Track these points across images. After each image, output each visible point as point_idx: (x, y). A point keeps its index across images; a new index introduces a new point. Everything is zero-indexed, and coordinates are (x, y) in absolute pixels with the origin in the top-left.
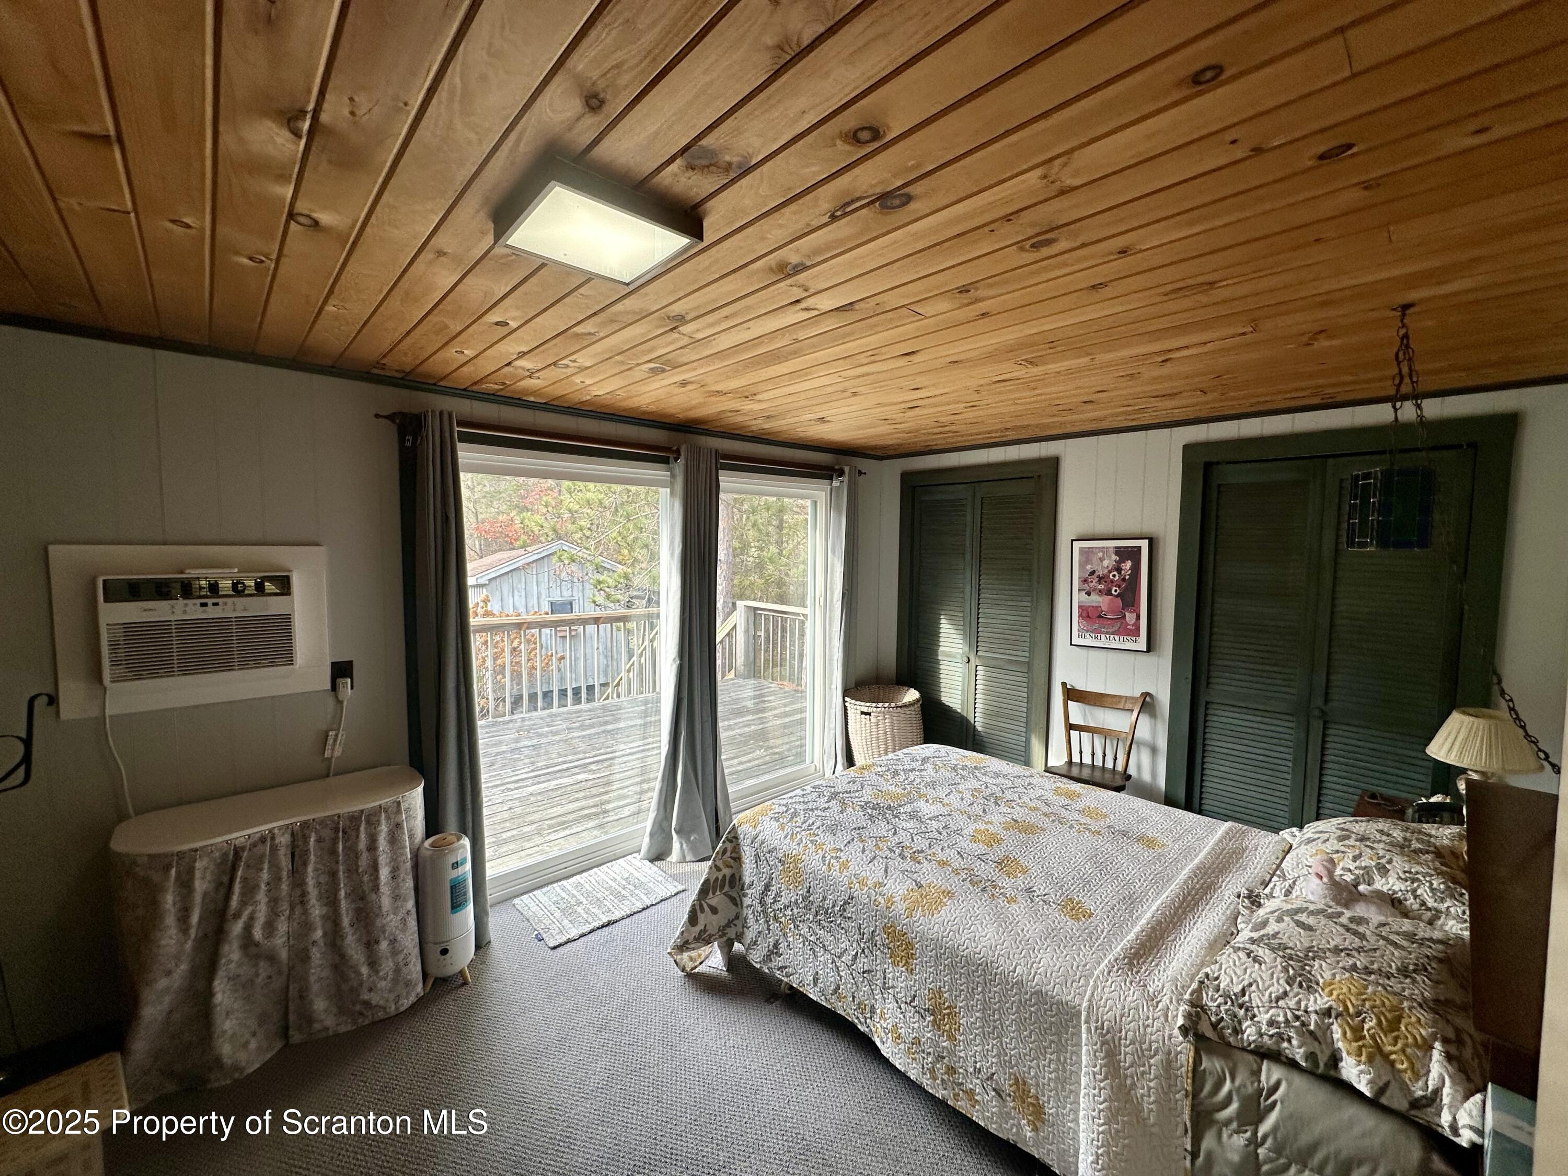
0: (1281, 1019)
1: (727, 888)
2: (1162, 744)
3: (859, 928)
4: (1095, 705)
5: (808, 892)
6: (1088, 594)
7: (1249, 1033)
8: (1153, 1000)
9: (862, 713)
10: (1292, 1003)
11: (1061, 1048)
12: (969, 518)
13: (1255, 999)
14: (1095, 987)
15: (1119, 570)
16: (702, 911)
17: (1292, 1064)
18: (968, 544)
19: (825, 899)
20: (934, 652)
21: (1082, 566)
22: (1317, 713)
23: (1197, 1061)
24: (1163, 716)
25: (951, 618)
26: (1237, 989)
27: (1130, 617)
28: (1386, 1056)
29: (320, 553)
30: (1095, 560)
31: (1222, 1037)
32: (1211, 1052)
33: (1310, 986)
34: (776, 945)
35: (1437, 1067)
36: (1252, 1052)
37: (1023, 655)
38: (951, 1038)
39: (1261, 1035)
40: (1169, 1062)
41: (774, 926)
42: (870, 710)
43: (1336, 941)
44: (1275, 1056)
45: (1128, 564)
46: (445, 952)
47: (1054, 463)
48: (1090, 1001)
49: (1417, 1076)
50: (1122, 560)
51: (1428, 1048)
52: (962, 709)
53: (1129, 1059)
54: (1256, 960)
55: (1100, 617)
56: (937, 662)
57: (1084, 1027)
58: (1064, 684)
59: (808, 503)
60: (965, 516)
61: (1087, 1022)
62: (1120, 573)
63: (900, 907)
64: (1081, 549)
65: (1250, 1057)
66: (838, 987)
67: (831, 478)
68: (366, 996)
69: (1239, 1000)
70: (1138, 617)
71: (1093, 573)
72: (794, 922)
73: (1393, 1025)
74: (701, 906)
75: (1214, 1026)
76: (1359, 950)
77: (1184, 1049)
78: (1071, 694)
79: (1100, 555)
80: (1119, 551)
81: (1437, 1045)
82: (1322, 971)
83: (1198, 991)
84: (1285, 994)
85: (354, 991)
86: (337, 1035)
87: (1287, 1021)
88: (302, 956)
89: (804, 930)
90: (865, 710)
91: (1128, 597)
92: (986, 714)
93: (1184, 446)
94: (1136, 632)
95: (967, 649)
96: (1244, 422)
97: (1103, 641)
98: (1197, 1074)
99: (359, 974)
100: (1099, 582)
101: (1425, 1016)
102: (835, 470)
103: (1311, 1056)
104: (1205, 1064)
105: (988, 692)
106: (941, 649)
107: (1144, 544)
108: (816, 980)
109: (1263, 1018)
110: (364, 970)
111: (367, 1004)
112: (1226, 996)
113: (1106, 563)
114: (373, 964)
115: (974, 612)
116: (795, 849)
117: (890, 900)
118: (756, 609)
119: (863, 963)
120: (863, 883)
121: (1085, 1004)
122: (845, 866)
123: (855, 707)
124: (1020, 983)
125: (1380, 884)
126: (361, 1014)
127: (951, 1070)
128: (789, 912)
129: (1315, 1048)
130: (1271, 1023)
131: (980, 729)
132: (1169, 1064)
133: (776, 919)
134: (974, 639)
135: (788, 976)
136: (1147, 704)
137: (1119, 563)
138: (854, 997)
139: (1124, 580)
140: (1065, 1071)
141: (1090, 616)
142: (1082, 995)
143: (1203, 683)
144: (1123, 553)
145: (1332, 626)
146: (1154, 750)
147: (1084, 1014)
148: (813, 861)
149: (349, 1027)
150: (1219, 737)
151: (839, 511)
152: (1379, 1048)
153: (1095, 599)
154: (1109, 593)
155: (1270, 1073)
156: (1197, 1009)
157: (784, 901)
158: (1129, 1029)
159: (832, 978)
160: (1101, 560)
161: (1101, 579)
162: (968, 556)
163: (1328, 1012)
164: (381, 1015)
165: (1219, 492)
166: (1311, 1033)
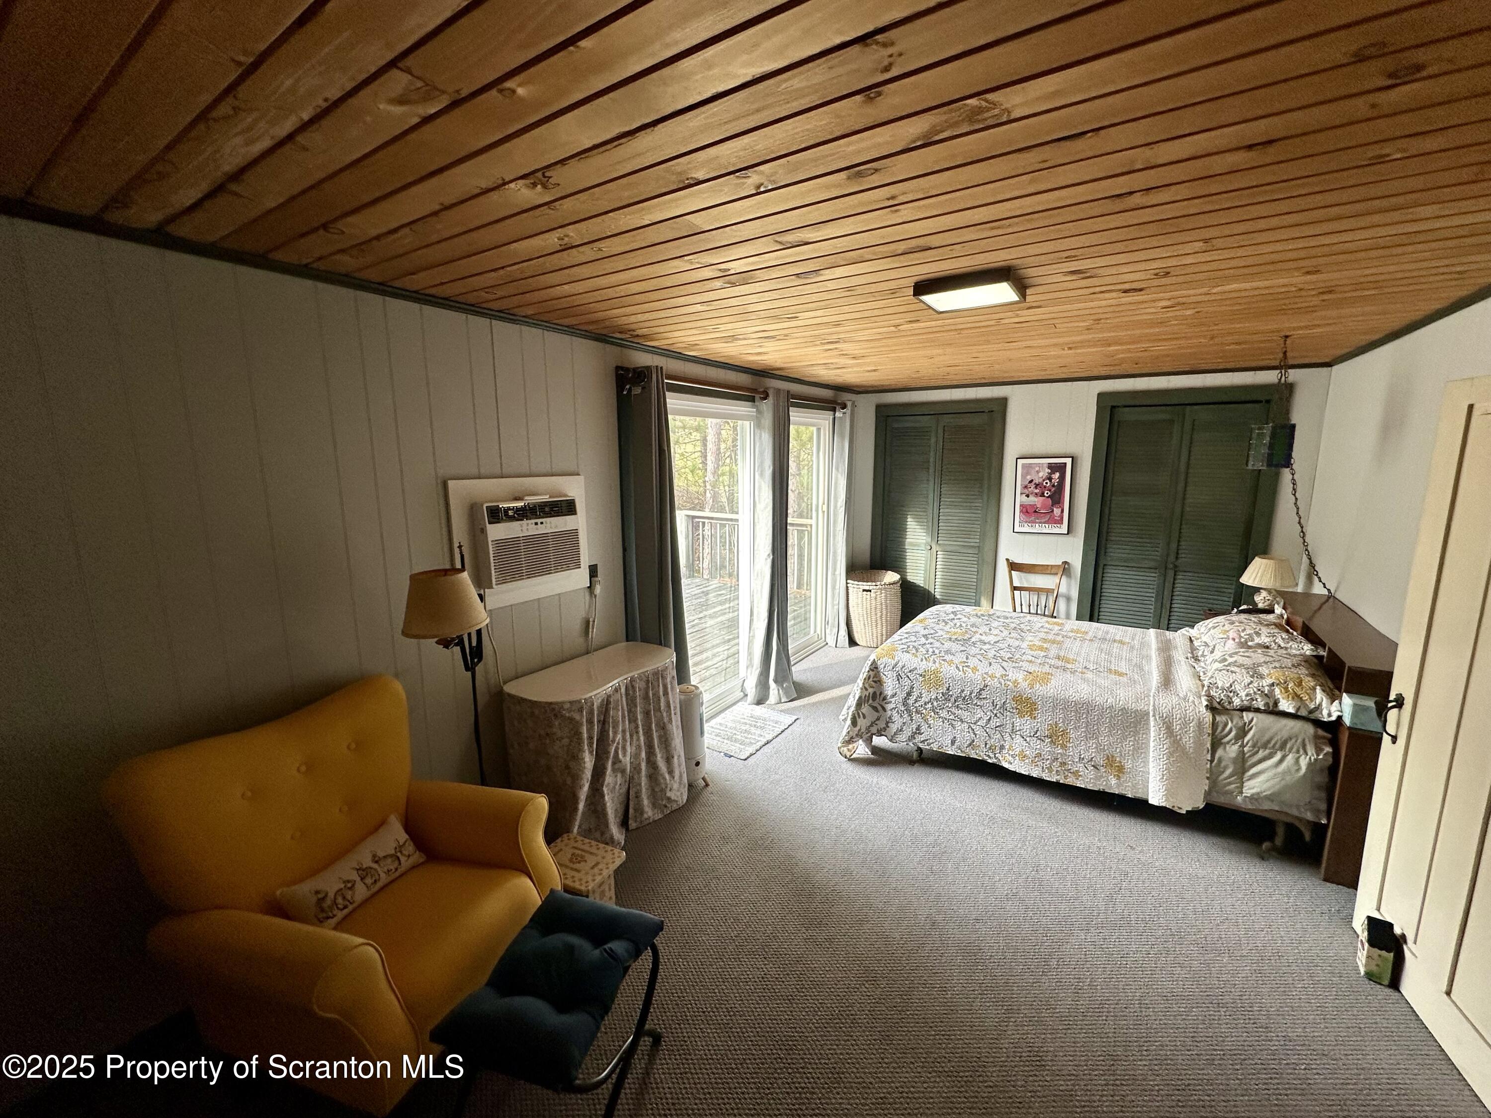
0: (1252, 692)
1: (871, 701)
2: (1075, 594)
3: (993, 703)
4: (1030, 572)
5: (948, 689)
6: (1028, 496)
7: (1237, 702)
8: (1185, 699)
9: (864, 590)
10: (1256, 685)
11: (1136, 733)
12: (933, 440)
13: (1237, 687)
14: (1155, 700)
15: (1050, 479)
16: (859, 717)
17: (1257, 710)
18: (932, 460)
19: (963, 691)
20: (903, 544)
21: (1024, 477)
22: (1171, 566)
23: (1214, 719)
24: (1076, 579)
25: (917, 518)
26: (1228, 685)
27: (1057, 511)
28: (1298, 696)
29: (581, 479)
30: (1033, 472)
31: (1224, 707)
32: (1220, 714)
33: (1262, 677)
34: (918, 728)
35: (1320, 695)
36: (1238, 710)
37: (975, 541)
38: (1064, 746)
39: (1242, 701)
40: (1200, 723)
41: (916, 717)
42: (871, 588)
43: (1262, 660)
44: (1248, 709)
45: (1057, 475)
46: (698, 764)
47: (1002, 403)
48: (1154, 706)
49: (1312, 701)
50: (1053, 472)
51: (1314, 689)
52: (925, 583)
53: (1178, 727)
54: (1232, 672)
55: (1035, 512)
56: (904, 551)
57: (1152, 719)
58: (1007, 560)
59: (814, 429)
60: (929, 439)
61: (1154, 716)
62: (1051, 481)
63: (1024, 685)
64: (1024, 466)
65: (1238, 712)
66: (973, 741)
67: (834, 410)
68: (668, 794)
69: (1230, 689)
70: (1062, 511)
71: (1031, 481)
72: (933, 711)
73: (1300, 684)
74: (858, 714)
75: (1219, 703)
76: (1274, 661)
77: (1208, 717)
78: (1013, 566)
79: (1037, 469)
80: (1050, 466)
81: (1318, 687)
82: (1264, 670)
83: (1208, 690)
84: (1252, 682)
85: (663, 791)
86: (655, 821)
87: (1255, 693)
88: (636, 769)
89: (944, 714)
90: (867, 588)
91: (1056, 497)
92: (944, 586)
93: (1099, 394)
94: (1061, 522)
95: (929, 540)
96: (1138, 379)
97: (1037, 528)
98: (1214, 725)
99: (665, 779)
100: (1036, 488)
101: (1310, 679)
102: (838, 404)
103: (1267, 704)
104: (1218, 718)
105: (946, 569)
106: (908, 540)
107: (1069, 461)
108: (953, 743)
109: (1243, 694)
110: (667, 776)
111: (669, 799)
112: (1223, 689)
113: (1041, 474)
114: (671, 772)
115: (936, 511)
116: (931, 666)
117: (1016, 682)
118: (694, 517)
119: (995, 722)
120: (992, 677)
121: (1151, 708)
122: (975, 669)
123: (854, 588)
124: (1111, 707)
125: (1257, 640)
126: (666, 806)
127: (1063, 764)
128: (929, 706)
129: (1267, 700)
130: (1247, 695)
131: (938, 597)
132: (1200, 724)
133: (917, 712)
134: (935, 533)
135: (928, 745)
136: (1066, 568)
137: (1050, 474)
138: (986, 744)
139: (1053, 486)
140: (1138, 743)
141: (1029, 512)
142: (1148, 705)
143: (1102, 552)
144: (1053, 468)
145: (1182, 512)
146: (1068, 599)
147: (1151, 714)
148: (948, 671)
149: (660, 816)
150: (1111, 587)
151: (842, 437)
152: (1295, 693)
153: (1033, 500)
154: (1042, 495)
155: (1247, 716)
156: (1210, 698)
157: (925, 699)
158: (1177, 714)
159: (969, 736)
160: (1038, 472)
161: (1037, 486)
162: (931, 470)
163: (1273, 685)
164: (675, 806)
165: (1119, 426)
166: (1266, 695)
